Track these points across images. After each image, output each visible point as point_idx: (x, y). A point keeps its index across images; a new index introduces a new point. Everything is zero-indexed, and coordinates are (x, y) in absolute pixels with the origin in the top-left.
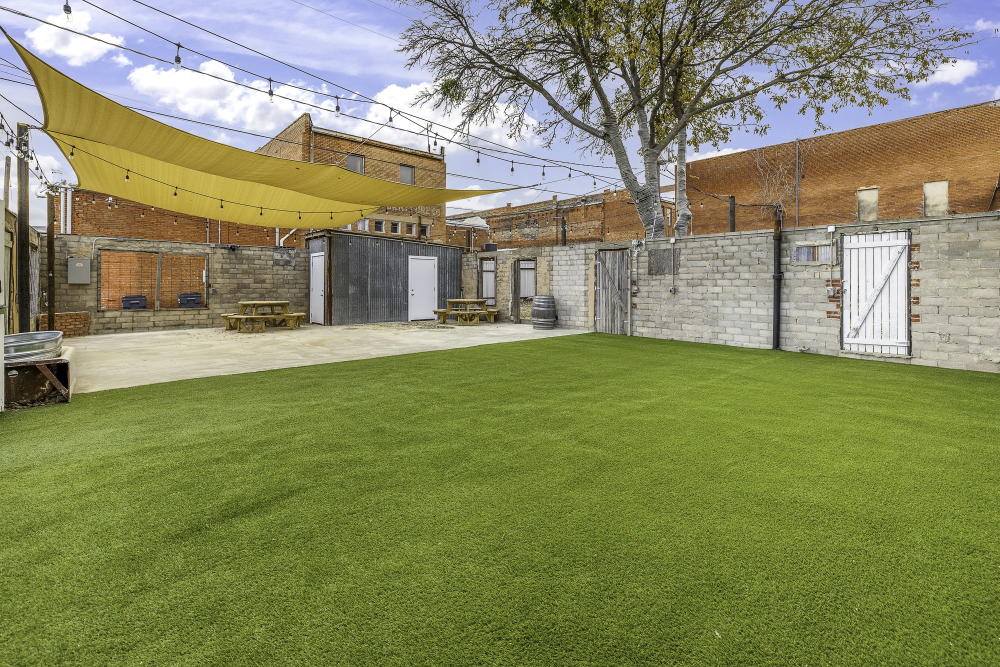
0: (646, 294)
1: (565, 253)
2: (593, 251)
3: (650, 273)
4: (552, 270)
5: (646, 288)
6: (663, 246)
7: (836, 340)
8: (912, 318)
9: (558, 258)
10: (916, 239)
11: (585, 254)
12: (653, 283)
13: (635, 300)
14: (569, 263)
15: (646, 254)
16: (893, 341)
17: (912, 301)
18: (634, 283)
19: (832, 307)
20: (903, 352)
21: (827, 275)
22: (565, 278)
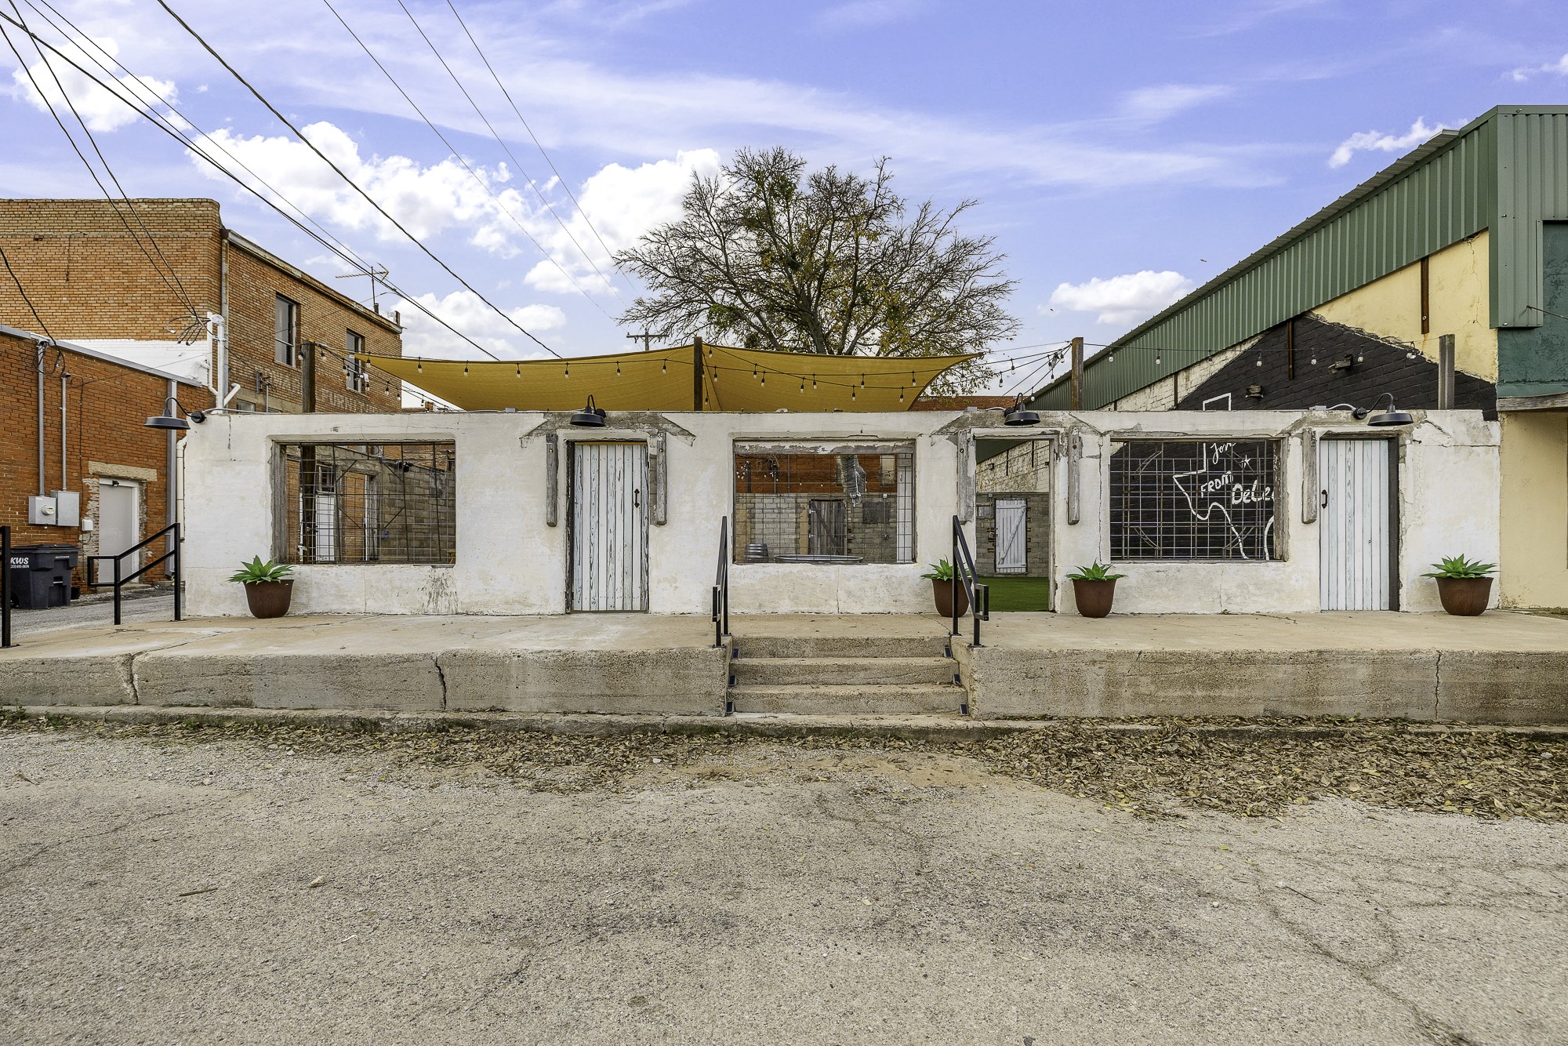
0: (860, 540)
1: (771, 501)
2: (806, 500)
3: (865, 522)
4: (754, 518)
5: (860, 535)
6: (876, 500)
7: (993, 567)
8: (1028, 550)
9: (761, 506)
10: (1031, 504)
11: (796, 502)
12: (867, 531)
13: (851, 546)
14: (776, 511)
15: (861, 506)
16: (1019, 565)
17: (1028, 540)
18: (849, 531)
19: (990, 545)
20: (1024, 570)
21: (987, 525)
22: (771, 526)
